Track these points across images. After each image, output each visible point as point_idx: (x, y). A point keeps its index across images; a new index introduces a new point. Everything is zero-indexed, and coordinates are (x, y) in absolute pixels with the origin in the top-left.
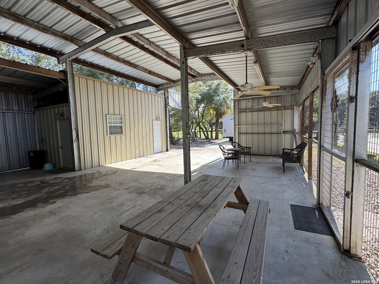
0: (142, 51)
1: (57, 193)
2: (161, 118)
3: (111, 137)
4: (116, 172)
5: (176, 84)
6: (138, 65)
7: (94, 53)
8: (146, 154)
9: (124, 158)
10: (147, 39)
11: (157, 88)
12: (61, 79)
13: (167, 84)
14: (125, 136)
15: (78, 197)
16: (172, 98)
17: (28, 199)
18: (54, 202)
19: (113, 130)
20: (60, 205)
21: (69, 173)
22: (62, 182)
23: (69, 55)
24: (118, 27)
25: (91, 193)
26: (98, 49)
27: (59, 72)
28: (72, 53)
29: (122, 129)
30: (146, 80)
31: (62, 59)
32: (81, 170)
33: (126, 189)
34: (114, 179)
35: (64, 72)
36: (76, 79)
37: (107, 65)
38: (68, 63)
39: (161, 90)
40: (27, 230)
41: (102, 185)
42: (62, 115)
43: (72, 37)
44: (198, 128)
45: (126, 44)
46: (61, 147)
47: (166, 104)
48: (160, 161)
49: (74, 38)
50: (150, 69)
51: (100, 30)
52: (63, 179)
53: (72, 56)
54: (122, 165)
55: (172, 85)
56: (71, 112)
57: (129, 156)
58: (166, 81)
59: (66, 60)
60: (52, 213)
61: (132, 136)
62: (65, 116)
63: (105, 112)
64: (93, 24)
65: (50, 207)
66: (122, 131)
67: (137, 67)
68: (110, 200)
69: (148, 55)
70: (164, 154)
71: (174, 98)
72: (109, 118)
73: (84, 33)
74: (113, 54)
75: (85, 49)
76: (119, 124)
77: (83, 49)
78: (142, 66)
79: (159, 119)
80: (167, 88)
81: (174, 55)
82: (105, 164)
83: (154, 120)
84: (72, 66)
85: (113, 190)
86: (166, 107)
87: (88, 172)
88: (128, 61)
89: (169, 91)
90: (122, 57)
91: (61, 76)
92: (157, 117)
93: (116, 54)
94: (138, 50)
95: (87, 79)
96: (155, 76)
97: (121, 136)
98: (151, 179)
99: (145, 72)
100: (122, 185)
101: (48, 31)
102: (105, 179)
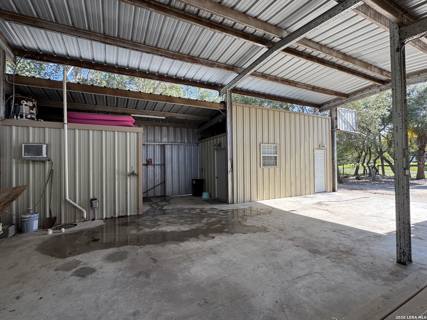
0: (308, 61)
1: (214, 227)
2: (326, 147)
3: (264, 169)
4: (271, 211)
5: (350, 99)
6: (298, 82)
7: (253, 77)
8: (304, 193)
9: (277, 194)
10: (318, 43)
11: (320, 108)
12: (221, 110)
13: (334, 100)
14: (279, 168)
15: (235, 237)
16: (342, 119)
17: (192, 227)
18: (213, 237)
19: (266, 161)
20: (219, 242)
21: (223, 205)
22: (218, 214)
23: (229, 85)
24: (284, 37)
25: (248, 235)
26: (256, 73)
27: (220, 103)
28: (232, 83)
29: (276, 160)
30: (305, 100)
31: (223, 90)
32: (233, 203)
33: (290, 240)
34: (271, 221)
35: (224, 103)
36: (234, 108)
37: (262, 90)
38: (227, 94)
39: (326, 109)
40: (192, 265)
41: (258, 227)
42: (220, 145)
43: (233, 66)
44: (379, 160)
45: (289, 56)
46: (217, 178)
47: (333, 127)
48: (327, 205)
49: (234, 67)
50: (313, 84)
51: (263, 48)
52: (218, 211)
53: (231, 85)
54: (276, 203)
55: (344, 101)
56: (228, 142)
57: (283, 194)
58: (335, 97)
59: (226, 90)
60: (213, 251)
61: (287, 169)
62: (222, 147)
63: (260, 140)
64: (256, 44)
65: (210, 243)
66: (276, 162)
67: (298, 84)
68: (273, 251)
69: (316, 65)
70: (330, 196)
71: (345, 119)
72: (263, 147)
73: (245, 58)
74: (271, 74)
75: (245, 75)
76: (273, 154)
77: (243, 76)
78: (303, 83)
79: (323, 148)
80: (336, 106)
81: (355, 56)
82: (256, 200)
83: (316, 149)
84: (231, 95)
85: (273, 236)
86: (332, 132)
87: (240, 206)
88: (287, 79)
89: (338, 109)
90: (280, 76)
91: (222, 107)
92: (320, 145)
93: (274, 74)
94: (303, 61)
95: (243, 107)
96: (320, 92)
97: (275, 168)
98: (323, 232)
99: (306, 89)
100: (283, 232)
101: (214, 65)
102: (260, 219)
